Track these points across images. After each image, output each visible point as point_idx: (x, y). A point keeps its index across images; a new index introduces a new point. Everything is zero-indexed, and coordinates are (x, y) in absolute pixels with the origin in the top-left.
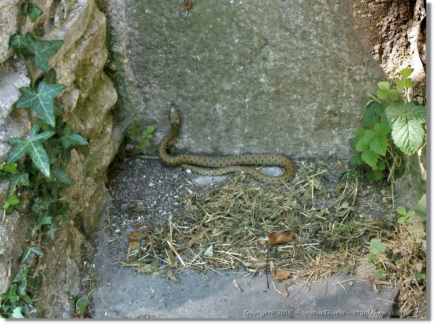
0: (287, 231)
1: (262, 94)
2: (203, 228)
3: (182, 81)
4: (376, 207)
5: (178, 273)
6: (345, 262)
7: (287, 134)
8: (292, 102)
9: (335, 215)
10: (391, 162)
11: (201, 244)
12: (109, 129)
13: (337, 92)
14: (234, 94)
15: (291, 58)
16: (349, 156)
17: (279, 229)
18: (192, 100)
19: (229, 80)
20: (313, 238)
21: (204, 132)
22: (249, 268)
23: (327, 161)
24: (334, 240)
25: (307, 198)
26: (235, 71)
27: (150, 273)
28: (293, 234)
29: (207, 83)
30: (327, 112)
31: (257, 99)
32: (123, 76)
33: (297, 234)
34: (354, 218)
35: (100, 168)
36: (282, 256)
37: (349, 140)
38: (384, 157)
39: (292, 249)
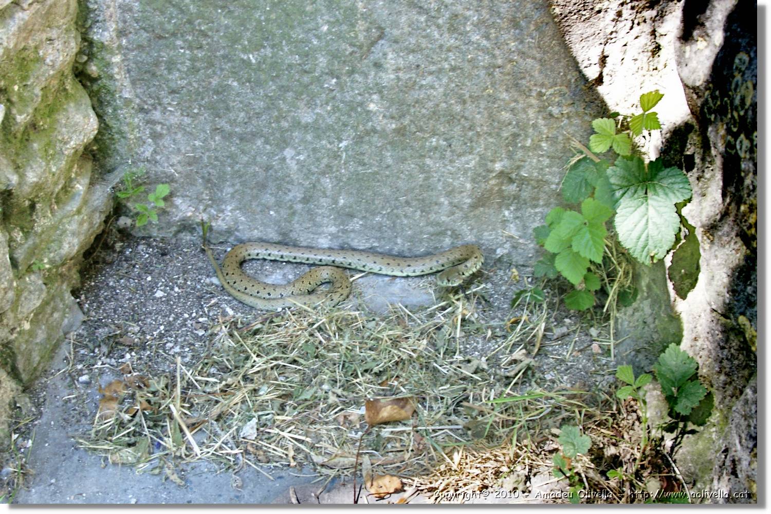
0: (402, 399)
1: (372, 134)
2: (242, 383)
3: (224, 102)
4: (578, 361)
5: (185, 467)
6: (509, 468)
7: (419, 213)
8: (430, 151)
9: (498, 372)
10: (611, 276)
11: (236, 414)
12: (80, 187)
13: (515, 136)
14: (320, 131)
15: (429, 66)
16: (533, 259)
17: (388, 393)
18: (241, 139)
19: (310, 104)
20: (450, 415)
21: (263, 201)
22: (322, 466)
23: (492, 267)
24: (491, 421)
25: (447, 337)
26: (322, 87)
27: (132, 466)
28: (413, 404)
29: (269, 108)
30: (494, 175)
31: (362, 142)
32: (112, 88)
33: (422, 404)
34: (534, 380)
35: (57, 258)
36: (389, 446)
37: (535, 230)
38: (600, 265)
39: (409, 434)
